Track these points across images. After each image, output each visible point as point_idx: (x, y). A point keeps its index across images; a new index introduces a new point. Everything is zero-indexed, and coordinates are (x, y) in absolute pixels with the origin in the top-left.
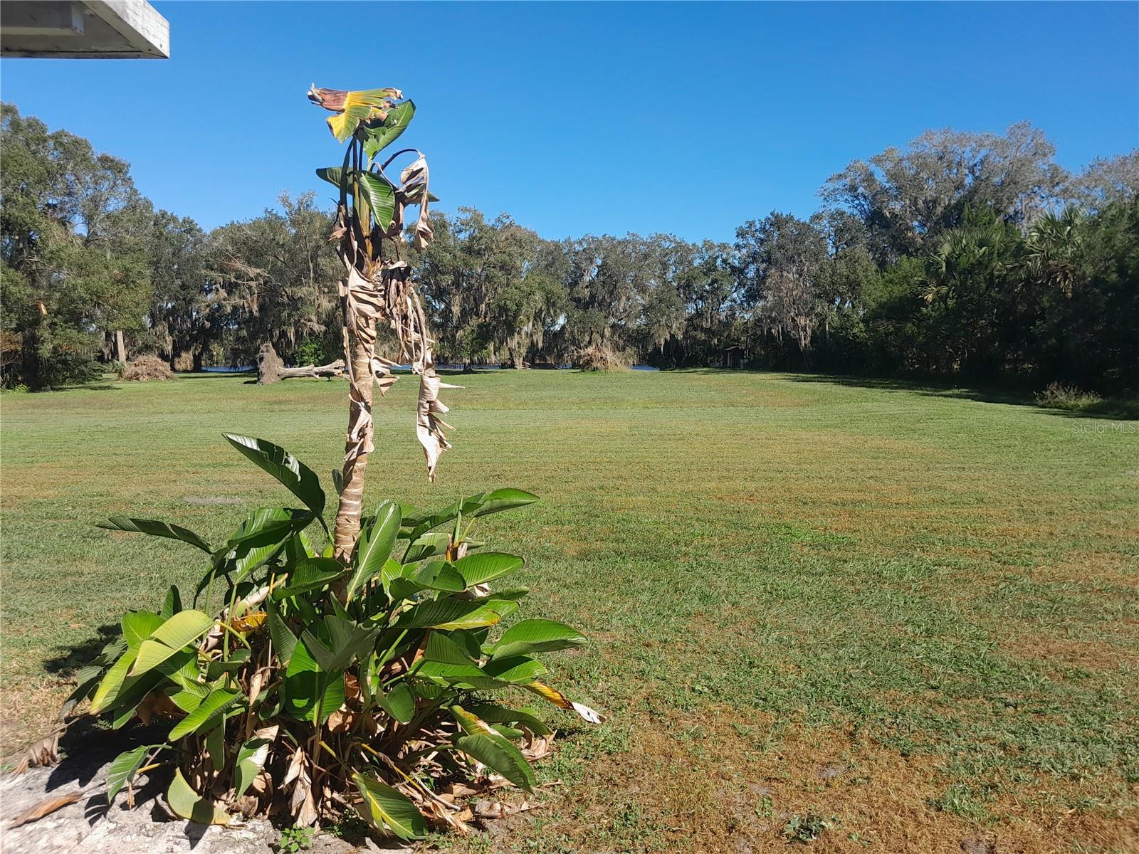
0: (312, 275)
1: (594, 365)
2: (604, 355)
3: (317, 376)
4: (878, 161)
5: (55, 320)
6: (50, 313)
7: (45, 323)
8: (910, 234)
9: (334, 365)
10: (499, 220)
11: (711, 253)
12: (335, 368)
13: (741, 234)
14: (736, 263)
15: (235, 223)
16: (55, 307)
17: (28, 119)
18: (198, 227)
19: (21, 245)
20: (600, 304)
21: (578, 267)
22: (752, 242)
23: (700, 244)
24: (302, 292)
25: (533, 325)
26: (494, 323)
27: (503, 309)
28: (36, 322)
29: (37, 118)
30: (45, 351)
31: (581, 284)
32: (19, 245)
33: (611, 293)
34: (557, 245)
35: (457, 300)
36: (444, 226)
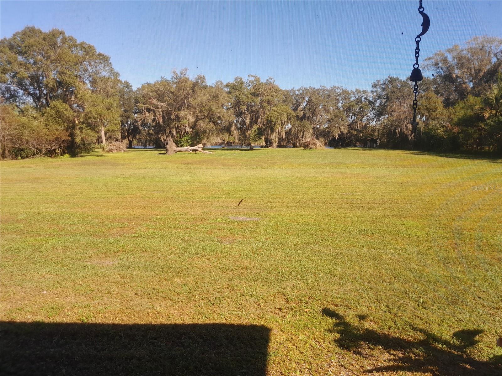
0: (186, 106)
1: (311, 146)
2: (315, 142)
3: (191, 151)
4: (450, 51)
5: (82, 126)
6: (79, 123)
7: (78, 127)
8: (464, 86)
9: (198, 146)
10: (268, 80)
11: (359, 94)
12: (199, 148)
13: (374, 86)
14: (371, 99)
15: (148, 83)
16: (82, 120)
17: (69, 37)
18: (130, 85)
19: (67, 93)
20: (308, 118)
21: (298, 102)
22: (379, 90)
23: (354, 91)
24: (182, 113)
25: (281, 128)
26: (264, 127)
27: (269, 121)
28: (74, 127)
29: (72, 36)
30: (78, 140)
31: (299, 109)
32: (66, 93)
33: (313, 113)
34: (288, 92)
35: (248, 117)
36: (242, 83)
